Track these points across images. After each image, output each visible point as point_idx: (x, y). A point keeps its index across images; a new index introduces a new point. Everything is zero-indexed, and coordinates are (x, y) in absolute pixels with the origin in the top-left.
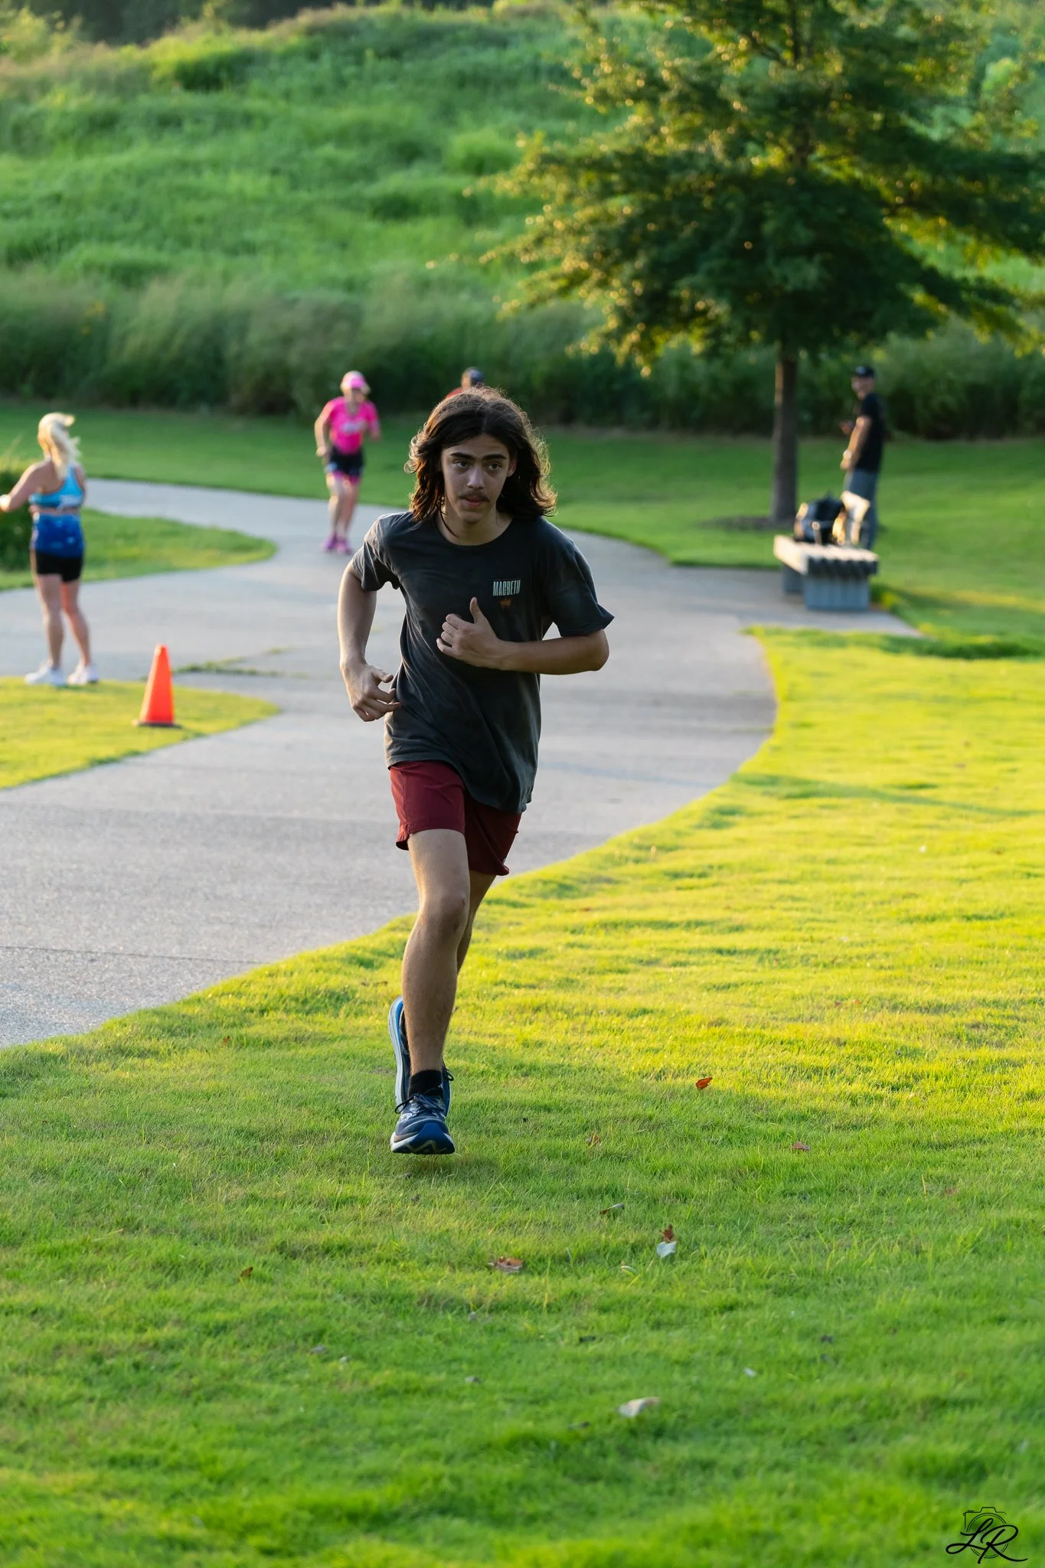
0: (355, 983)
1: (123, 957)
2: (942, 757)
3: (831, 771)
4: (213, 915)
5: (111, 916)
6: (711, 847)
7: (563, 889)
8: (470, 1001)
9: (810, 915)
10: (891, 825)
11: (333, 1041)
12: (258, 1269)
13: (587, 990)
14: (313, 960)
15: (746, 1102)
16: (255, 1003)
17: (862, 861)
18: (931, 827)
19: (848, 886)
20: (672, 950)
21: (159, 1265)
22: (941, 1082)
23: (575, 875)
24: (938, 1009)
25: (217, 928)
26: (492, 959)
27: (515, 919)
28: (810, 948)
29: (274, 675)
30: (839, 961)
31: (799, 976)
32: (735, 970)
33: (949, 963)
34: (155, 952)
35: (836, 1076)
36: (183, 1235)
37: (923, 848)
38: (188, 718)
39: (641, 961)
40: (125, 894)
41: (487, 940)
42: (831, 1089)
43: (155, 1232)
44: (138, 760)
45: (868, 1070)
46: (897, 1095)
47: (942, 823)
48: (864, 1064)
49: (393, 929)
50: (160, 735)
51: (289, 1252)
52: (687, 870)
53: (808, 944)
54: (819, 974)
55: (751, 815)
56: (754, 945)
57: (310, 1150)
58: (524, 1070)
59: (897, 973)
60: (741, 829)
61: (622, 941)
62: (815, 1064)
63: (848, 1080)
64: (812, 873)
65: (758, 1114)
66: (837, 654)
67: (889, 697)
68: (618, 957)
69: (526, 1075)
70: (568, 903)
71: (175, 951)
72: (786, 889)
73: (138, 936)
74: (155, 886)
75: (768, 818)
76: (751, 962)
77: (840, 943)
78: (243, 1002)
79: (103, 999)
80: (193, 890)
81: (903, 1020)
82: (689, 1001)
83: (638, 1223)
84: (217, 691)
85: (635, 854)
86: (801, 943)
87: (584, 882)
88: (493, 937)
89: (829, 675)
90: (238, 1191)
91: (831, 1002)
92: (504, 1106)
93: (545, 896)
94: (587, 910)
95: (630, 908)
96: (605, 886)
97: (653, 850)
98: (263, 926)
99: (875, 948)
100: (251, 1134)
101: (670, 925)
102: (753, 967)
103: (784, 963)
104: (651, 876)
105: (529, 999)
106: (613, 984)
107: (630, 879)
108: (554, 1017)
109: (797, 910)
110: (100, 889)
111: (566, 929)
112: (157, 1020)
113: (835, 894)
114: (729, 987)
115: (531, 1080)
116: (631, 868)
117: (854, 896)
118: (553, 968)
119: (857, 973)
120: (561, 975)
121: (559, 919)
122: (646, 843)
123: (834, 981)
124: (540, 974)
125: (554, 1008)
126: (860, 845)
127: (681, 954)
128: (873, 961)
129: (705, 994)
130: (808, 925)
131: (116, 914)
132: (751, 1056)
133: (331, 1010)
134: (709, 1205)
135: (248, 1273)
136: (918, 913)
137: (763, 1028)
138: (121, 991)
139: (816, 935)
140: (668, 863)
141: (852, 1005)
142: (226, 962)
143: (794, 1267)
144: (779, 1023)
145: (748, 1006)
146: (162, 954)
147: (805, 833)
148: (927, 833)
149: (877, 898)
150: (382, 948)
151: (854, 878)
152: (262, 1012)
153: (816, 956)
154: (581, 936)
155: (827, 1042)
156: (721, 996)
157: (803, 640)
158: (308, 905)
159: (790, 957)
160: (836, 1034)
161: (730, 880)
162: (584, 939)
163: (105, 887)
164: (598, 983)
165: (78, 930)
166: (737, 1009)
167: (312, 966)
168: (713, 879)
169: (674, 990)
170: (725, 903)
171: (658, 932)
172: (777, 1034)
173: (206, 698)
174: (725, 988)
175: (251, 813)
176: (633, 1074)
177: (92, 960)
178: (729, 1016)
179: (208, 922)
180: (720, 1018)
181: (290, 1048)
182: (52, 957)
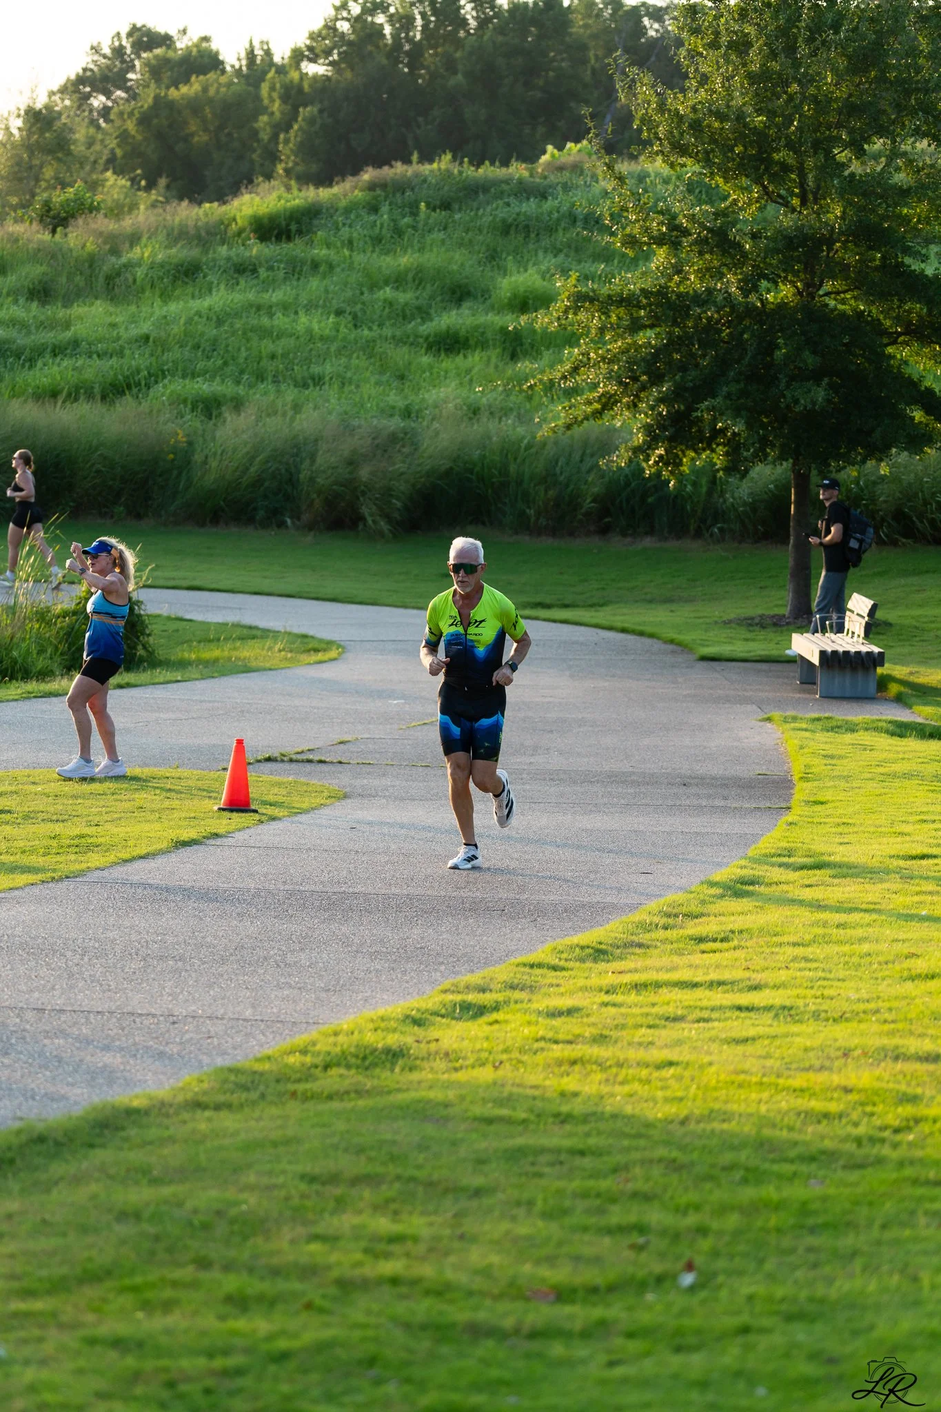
0: (409, 1040)
1: (202, 1020)
3: (843, 843)
4: (283, 980)
5: (191, 983)
6: (731, 915)
7: (599, 953)
8: (513, 1056)
9: (820, 974)
10: (896, 891)
11: (389, 1092)
12: (318, 1302)
13: (619, 1045)
14: (372, 1020)
15: (762, 1144)
16: (318, 1060)
17: (868, 926)
18: (932, 892)
19: (854, 947)
20: (696, 1008)
21: (229, 1299)
23: (610, 941)
25: (286, 992)
26: (533, 1018)
27: (555, 981)
28: (820, 1004)
29: (339, 763)
30: (847, 1015)
31: (810, 1030)
32: (753, 1025)
34: (230, 1015)
35: (843, 1121)
36: (251, 1270)
37: (924, 912)
38: (261, 803)
39: (667, 1019)
40: (205, 963)
41: (529, 1000)
42: (839, 1132)
43: (228, 1267)
44: (219, 841)
45: (872, 1114)
46: (898, 1137)
48: (867, 1109)
49: (445, 991)
50: (238, 818)
51: (347, 1286)
52: (711, 935)
53: (818, 1001)
54: (828, 1028)
55: (770, 884)
56: (771, 1002)
57: (367, 1193)
58: (562, 1118)
59: (899, 1026)
61: (651, 1000)
62: (823, 1110)
63: (853, 1123)
64: (823, 937)
65: (771, 1156)
66: (848, 738)
67: (894, 776)
68: (647, 1015)
69: (563, 1122)
70: (602, 966)
71: (248, 1013)
72: (800, 951)
73: (215, 1001)
74: (231, 955)
75: (785, 887)
76: (767, 1018)
77: (848, 999)
78: (308, 1059)
79: (183, 1057)
80: (265, 958)
81: (905, 1069)
82: (709, 1053)
83: (662, 1256)
84: (289, 777)
85: (664, 921)
86: (813, 1000)
87: (618, 947)
88: (534, 998)
89: (840, 757)
90: (301, 1230)
91: (840, 1053)
92: (543, 1151)
93: (582, 960)
94: (620, 973)
95: (658, 970)
96: (637, 950)
97: (680, 917)
98: (327, 990)
99: (880, 1004)
100: (312, 1179)
101: (695, 985)
102: (769, 1022)
103: (797, 1018)
104: (678, 941)
105: (566, 1054)
106: (642, 1040)
108: (589, 1069)
109: (810, 970)
110: (181, 959)
111: (601, 990)
112: (232, 1078)
113: (844, 955)
115: (568, 1127)
116: (661, 934)
117: (862, 956)
118: (588, 1025)
119: (863, 1026)
120: (595, 1031)
121: (595, 981)
122: (675, 911)
123: (842, 1034)
124: (577, 1031)
125: (589, 1061)
126: (867, 911)
127: (704, 1012)
128: (878, 1016)
129: (725, 1047)
130: (819, 983)
131: (196, 981)
132: (766, 1102)
133: (388, 1065)
134: (727, 1238)
135: (309, 1306)
136: (919, 971)
137: (778, 1076)
138: (199, 1050)
139: (826, 992)
140: (693, 929)
141: (859, 1056)
142: (294, 1023)
143: (803, 1294)
144: (792, 1073)
145: (765, 1058)
146: (236, 1016)
147: (817, 900)
148: (928, 898)
149: (882, 958)
150: (436, 1008)
151: (861, 941)
152: (326, 1067)
153: (826, 1012)
154: (614, 996)
155: (835, 1089)
156: (740, 1049)
157: (819, 725)
158: (368, 971)
159: (803, 1013)
160: (844, 1082)
161: (748, 944)
162: (619, 998)
163: (188, 955)
164: (629, 1038)
165: (162, 995)
166: (754, 1061)
167: (371, 1026)
168: (736, 942)
169: (699, 1044)
170: (744, 964)
171: (685, 991)
172: (791, 1082)
173: (279, 784)
174: (746, 1040)
175: (319, 888)
176: (660, 1120)
177: (174, 1023)
178: (747, 1066)
179: (279, 987)
180: (740, 1067)
181: (350, 1100)
182: (138, 1020)
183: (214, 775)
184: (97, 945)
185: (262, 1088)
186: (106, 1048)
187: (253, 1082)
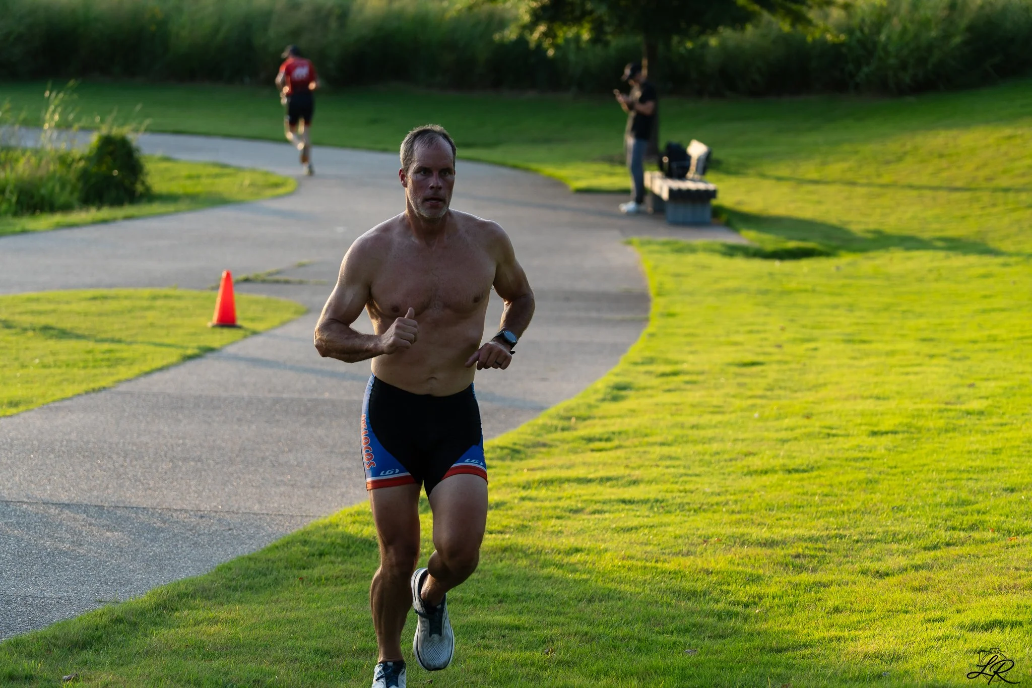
1: (222, 514)
2: (766, 339)
3: (692, 353)
4: (278, 478)
5: (210, 481)
6: (612, 417)
7: (515, 453)
9: (682, 471)
10: (734, 396)
13: (537, 533)
14: (351, 515)
15: (649, 619)
16: (314, 550)
17: (715, 426)
18: (761, 397)
19: (706, 446)
20: (592, 501)
22: (777, 600)
23: (522, 442)
24: (770, 544)
25: (282, 489)
28: (684, 497)
29: (301, 283)
30: (705, 507)
31: (678, 519)
32: (635, 516)
33: (779, 508)
34: (243, 509)
35: (707, 598)
37: (756, 415)
38: (245, 319)
39: (571, 511)
40: (217, 463)
42: (705, 608)
44: (215, 354)
45: (728, 592)
46: (748, 611)
47: (769, 393)
48: (724, 588)
50: (227, 334)
52: (597, 436)
53: (682, 494)
54: (691, 518)
55: (638, 389)
56: (647, 496)
58: (500, 597)
59: (744, 516)
60: (631, 402)
61: (557, 494)
62: (692, 589)
63: (715, 600)
64: (682, 437)
65: (657, 628)
66: (690, 258)
67: (728, 291)
68: (555, 508)
69: (501, 602)
70: (516, 464)
71: (256, 508)
72: (666, 450)
73: (230, 497)
74: (237, 456)
75: (649, 392)
76: (644, 510)
77: (704, 493)
78: (307, 548)
79: (212, 546)
80: (263, 459)
81: (749, 553)
82: (606, 541)
84: (263, 297)
85: (562, 423)
86: (678, 494)
87: (528, 447)
89: (685, 275)
91: (700, 540)
92: (489, 626)
93: (502, 459)
94: (533, 470)
95: (561, 467)
96: (543, 450)
97: (573, 420)
98: (313, 487)
99: (729, 497)
100: (323, 653)
101: (589, 481)
102: (647, 514)
103: (667, 509)
104: (573, 441)
105: (498, 542)
106: (553, 528)
107: (558, 443)
108: (516, 555)
109: (674, 467)
110: (200, 460)
111: (519, 486)
112: (252, 565)
113: (699, 453)
114: (632, 529)
115: (506, 605)
116: (559, 435)
117: (711, 455)
118: (513, 517)
119: (717, 516)
120: (520, 522)
121: (514, 477)
122: (569, 414)
123: (700, 523)
124: (505, 522)
125: (516, 550)
126: (713, 413)
127: (598, 504)
128: (727, 507)
129: (616, 535)
130: (681, 479)
131: (214, 480)
132: (649, 584)
133: (367, 553)
136: (755, 468)
137: (657, 561)
138: (224, 540)
139: (688, 486)
140: (585, 430)
141: (715, 543)
142: (292, 516)
144: (666, 557)
145: (646, 544)
146: (247, 511)
147: (676, 404)
148: (759, 402)
149: (726, 456)
151: (711, 440)
152: (321, 555)
153: (688, 504)
154: (530, 490)
155: (700, 572)
156: (627, 537)
157: (667, 248)
158: (342, 469)
159: (673, 504)
160: (706, 567)
161: (627, 443)
162: (532, 493)
163: (203, 457)
164: (543, 528)
165: (189, 493)
166: (638, 548)
167: (350, 519)
168: (616, 443)
169: (595, 532)
170: (625, 462)
171: (582, 486)
172: (667, 566)
173: (257, 302)
174: (630, 530)
175: (296, 395)
176: (573, 599)
177: (202, 517)
178: (631, 552)
179: (277, 484)
180: (627, 554)
181: (342, 584)
182: (174, 515)
183: (206, 294)
184: (135, 448)
185: (275, 573)
186: (154, 540)
187: (268, 569)
